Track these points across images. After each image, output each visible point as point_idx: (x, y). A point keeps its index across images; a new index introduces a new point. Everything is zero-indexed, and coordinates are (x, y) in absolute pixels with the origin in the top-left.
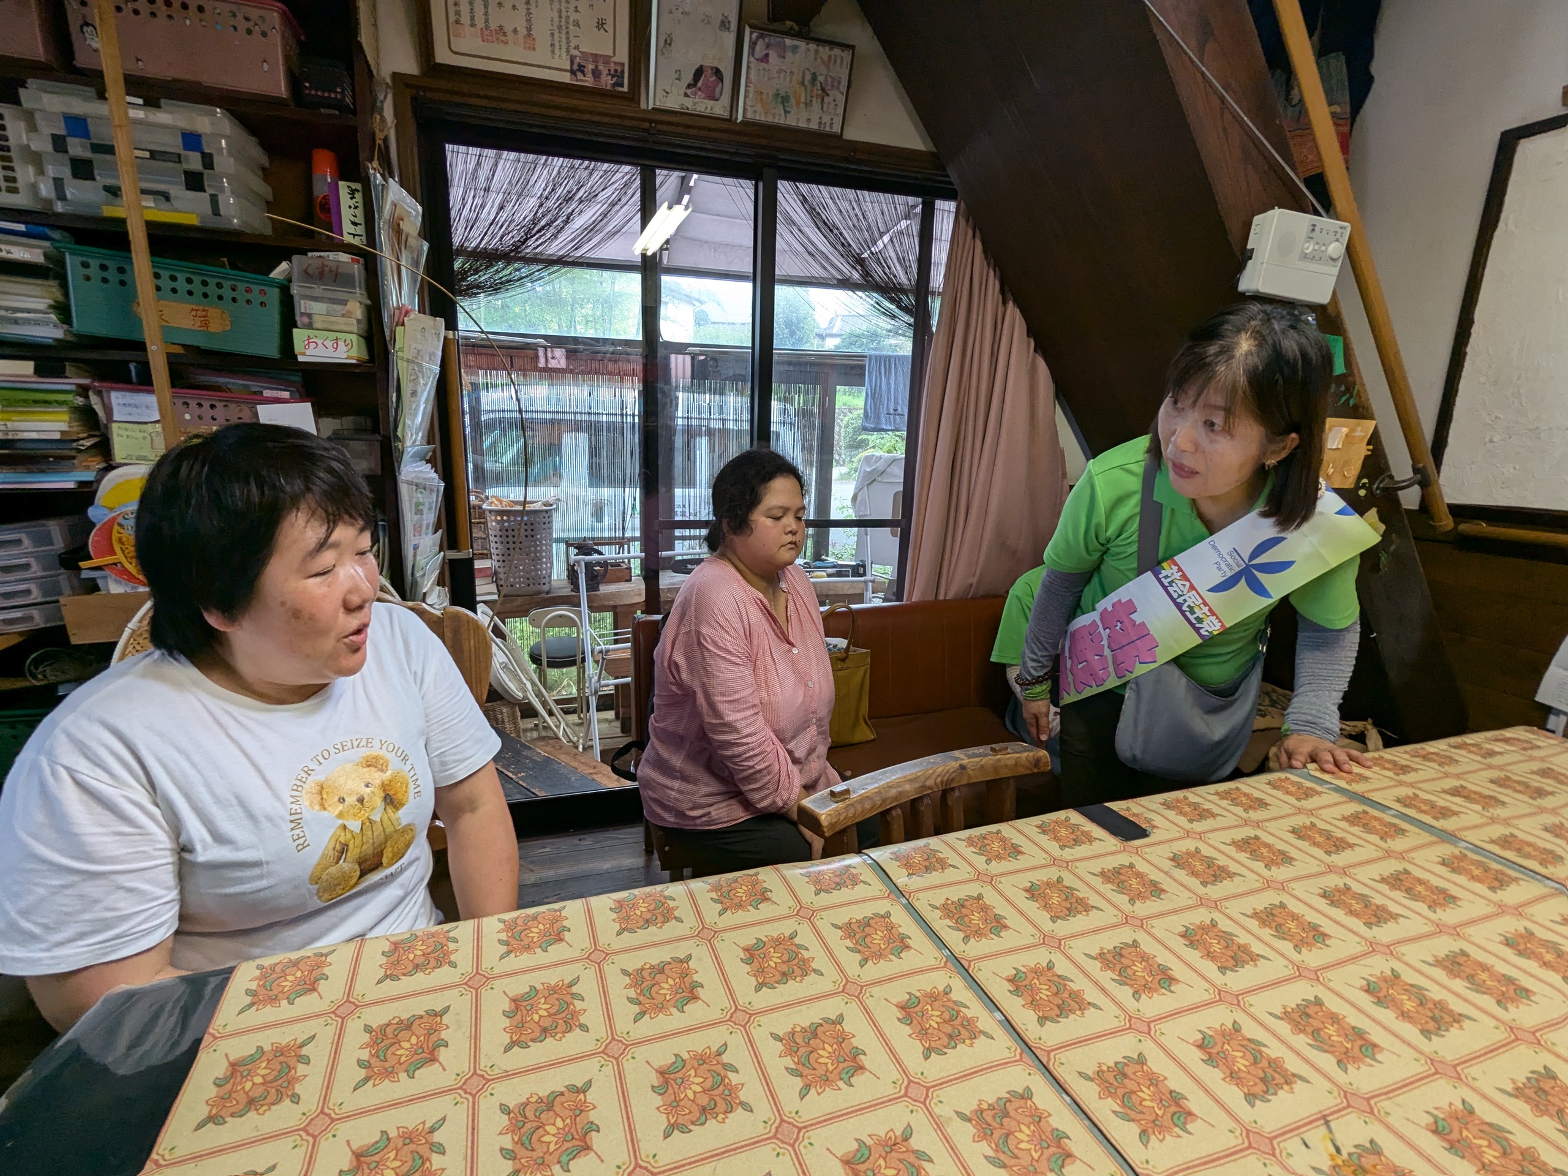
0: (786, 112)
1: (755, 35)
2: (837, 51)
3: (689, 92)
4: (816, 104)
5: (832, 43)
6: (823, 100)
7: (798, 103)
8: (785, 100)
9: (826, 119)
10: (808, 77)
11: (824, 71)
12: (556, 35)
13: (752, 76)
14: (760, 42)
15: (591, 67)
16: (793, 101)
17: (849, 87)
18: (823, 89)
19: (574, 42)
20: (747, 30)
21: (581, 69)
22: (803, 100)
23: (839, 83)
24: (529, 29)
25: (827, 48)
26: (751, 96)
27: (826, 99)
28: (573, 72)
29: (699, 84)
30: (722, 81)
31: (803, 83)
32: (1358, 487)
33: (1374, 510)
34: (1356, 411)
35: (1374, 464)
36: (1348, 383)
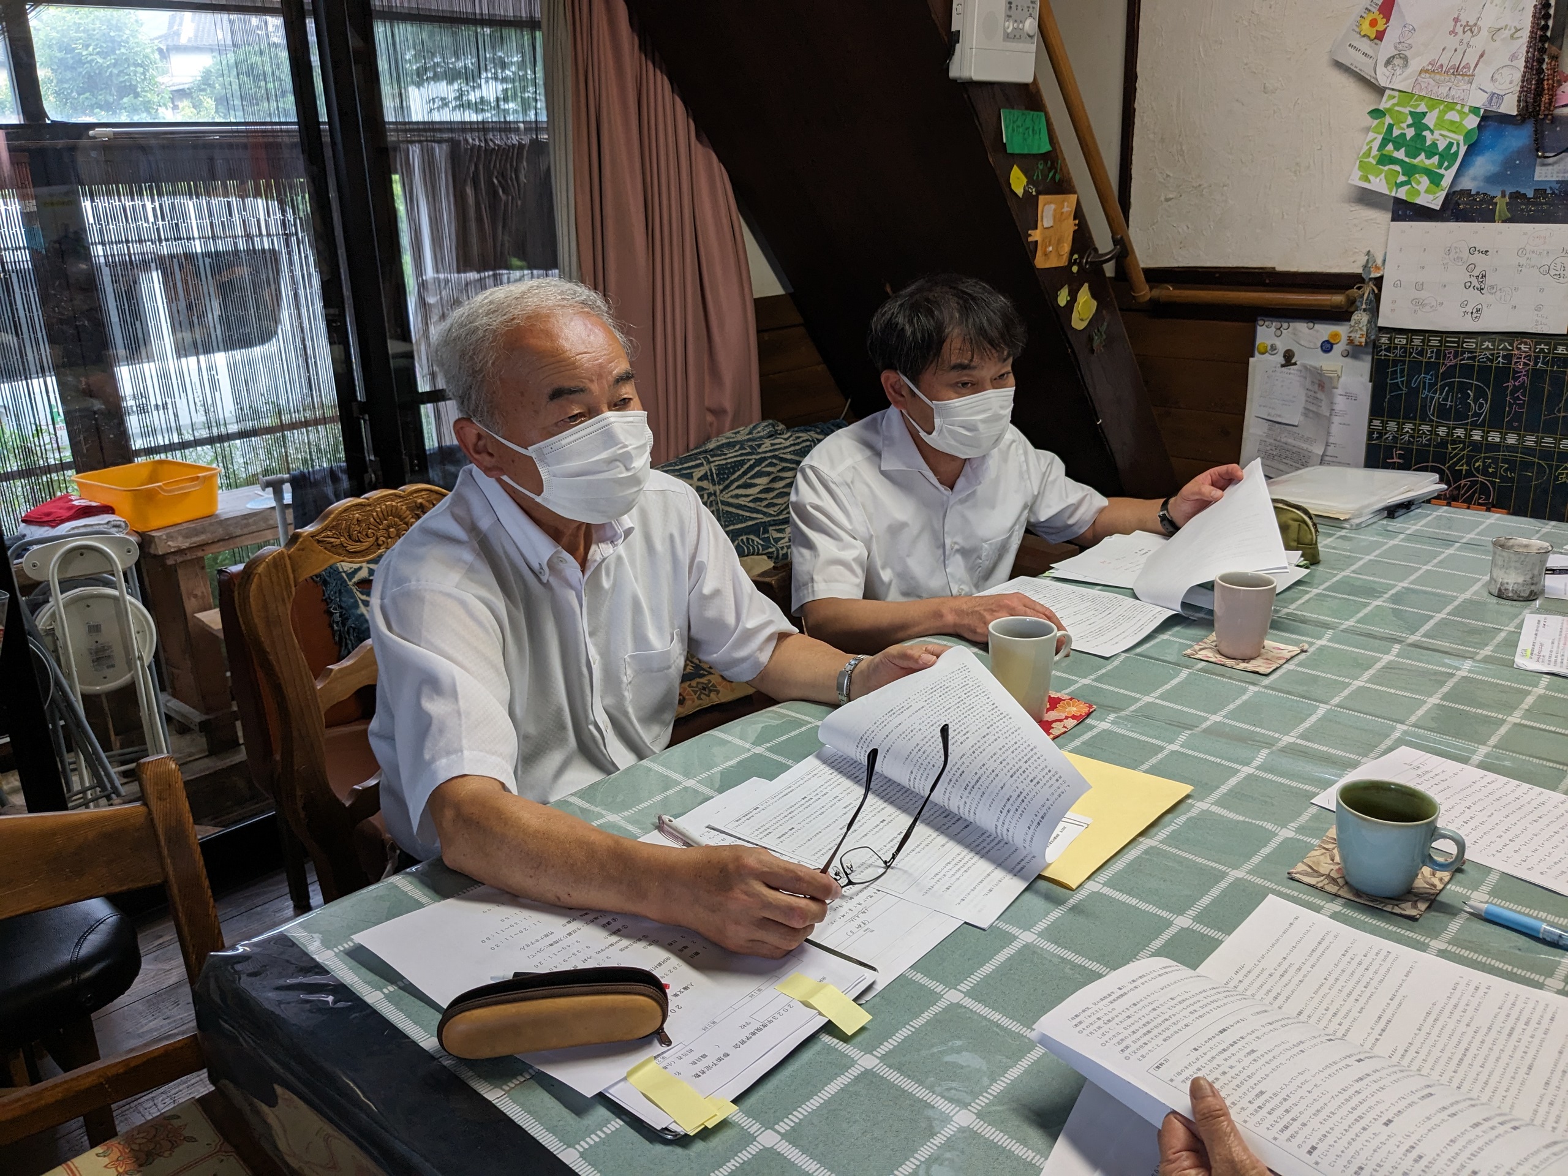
32: (1071, 264)
33: (1086, 285)
34: (1062, 186)
35: (1082, 239)
36: (1052, 158)
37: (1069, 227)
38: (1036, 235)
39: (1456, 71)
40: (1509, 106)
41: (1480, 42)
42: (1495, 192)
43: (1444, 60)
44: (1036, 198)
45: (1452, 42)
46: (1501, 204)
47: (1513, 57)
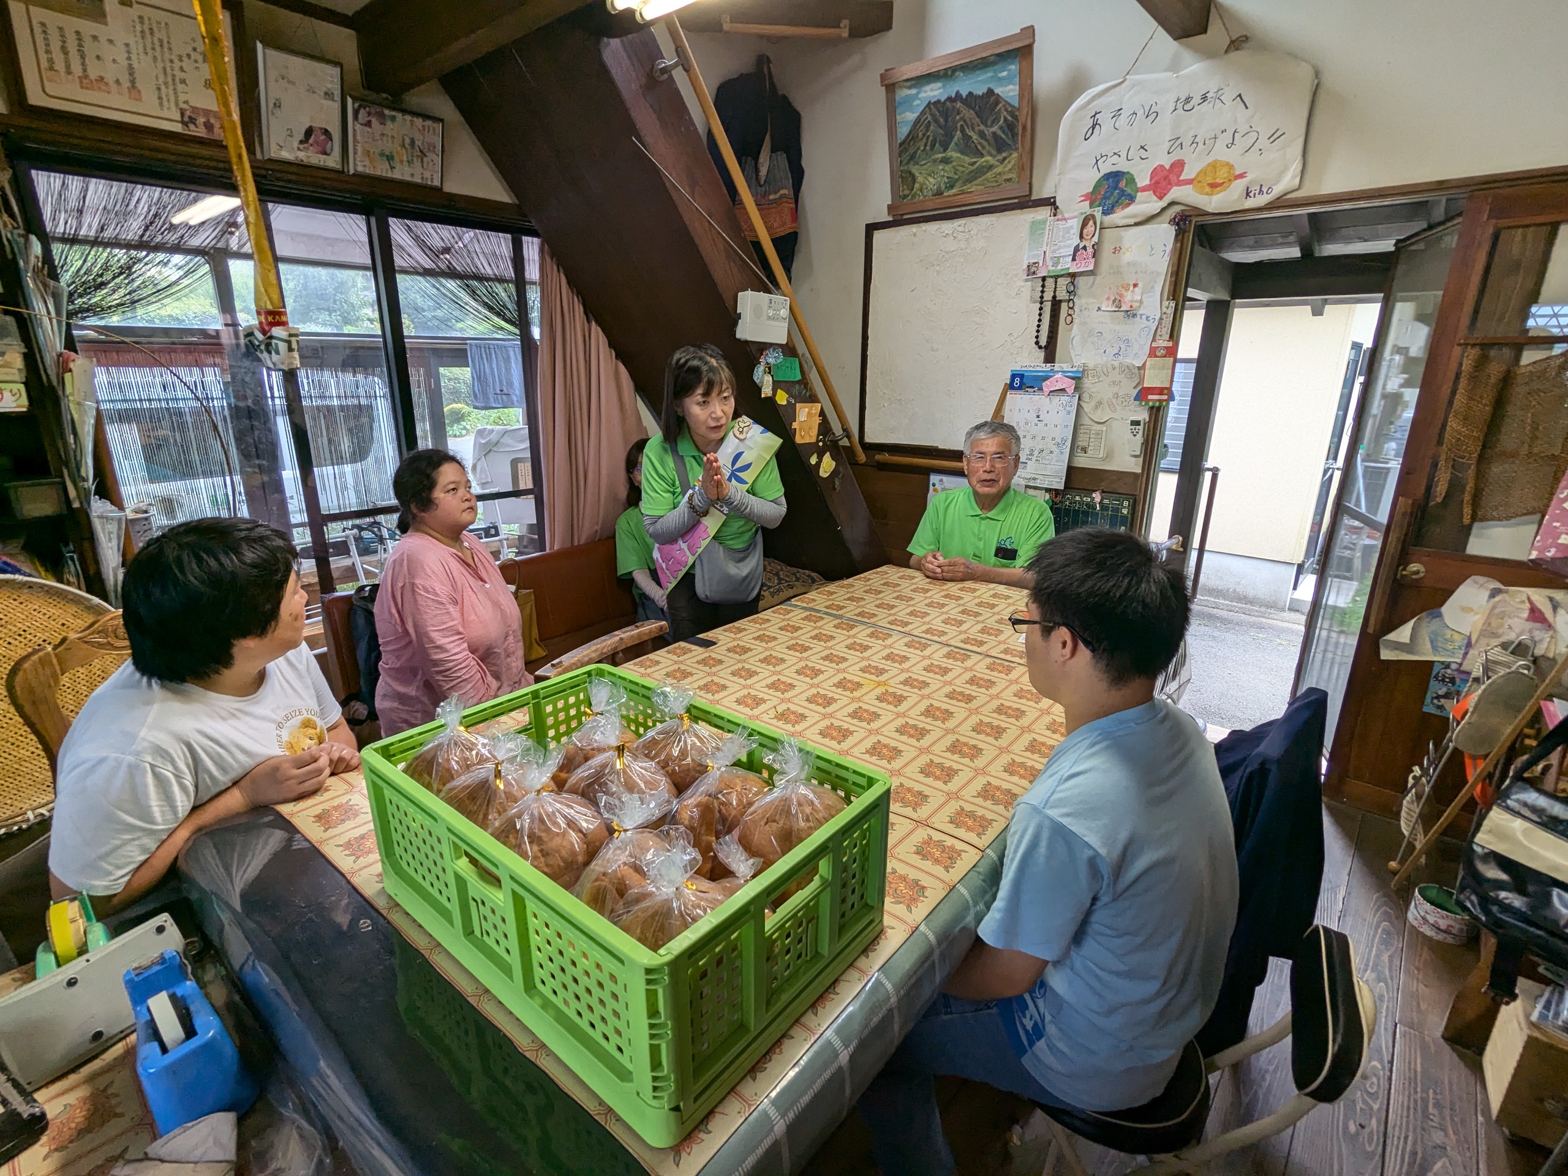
0: (392, 168)
1: (356, 105)
2: (429, 123)
3: (301, 147)
4: (417, 163)
5: (426, 117)
6: (422, 162)
7: (402, 162)
8: (390, 158)
9: (427, 175)
10: (407, 141)
11: (421, 137)
12: (163, 87)
13: (359, 138)
14: (362, 111)
15: (201, 120)
16: (396, 158)
17: (443, 152)
18: (421, 151)
19: (182, 98)
20: (349, 100)
21: (192, 120)
22: (405, 158)
23: (434, 147)
24: (133, 82)
25: (421, 120)
26: (359, 153)
27: (425, 159)
28: (183, 122)
29: (311, 141)
30: (331, 140)
31: (403, 146)
32: (818, 441)
33: (828, 454)
34: (813, 399)
35: (825, 428)
36: (804, 382)
37: (817, 420)
38: (795, 425)
44: (795, 405)
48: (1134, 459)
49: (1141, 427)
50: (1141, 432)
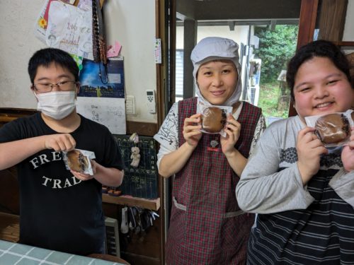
39: (72, 43)
40: (91, 57)
41: (78, 32)
42: (96, 87)
43: (67, 38)
45: (68, 32)
46: (98, 91)
47: (89, 39)
48: (153, 115)
49: (153, 96)
50: (154, 99)
